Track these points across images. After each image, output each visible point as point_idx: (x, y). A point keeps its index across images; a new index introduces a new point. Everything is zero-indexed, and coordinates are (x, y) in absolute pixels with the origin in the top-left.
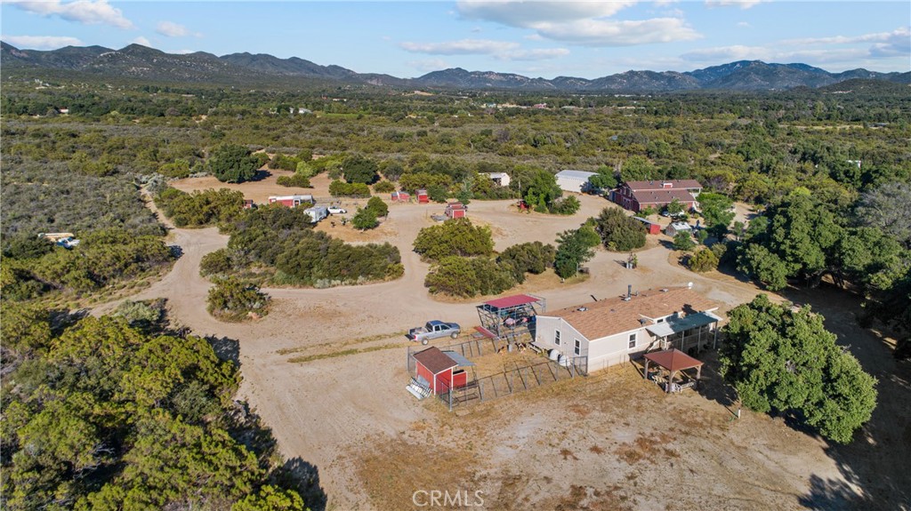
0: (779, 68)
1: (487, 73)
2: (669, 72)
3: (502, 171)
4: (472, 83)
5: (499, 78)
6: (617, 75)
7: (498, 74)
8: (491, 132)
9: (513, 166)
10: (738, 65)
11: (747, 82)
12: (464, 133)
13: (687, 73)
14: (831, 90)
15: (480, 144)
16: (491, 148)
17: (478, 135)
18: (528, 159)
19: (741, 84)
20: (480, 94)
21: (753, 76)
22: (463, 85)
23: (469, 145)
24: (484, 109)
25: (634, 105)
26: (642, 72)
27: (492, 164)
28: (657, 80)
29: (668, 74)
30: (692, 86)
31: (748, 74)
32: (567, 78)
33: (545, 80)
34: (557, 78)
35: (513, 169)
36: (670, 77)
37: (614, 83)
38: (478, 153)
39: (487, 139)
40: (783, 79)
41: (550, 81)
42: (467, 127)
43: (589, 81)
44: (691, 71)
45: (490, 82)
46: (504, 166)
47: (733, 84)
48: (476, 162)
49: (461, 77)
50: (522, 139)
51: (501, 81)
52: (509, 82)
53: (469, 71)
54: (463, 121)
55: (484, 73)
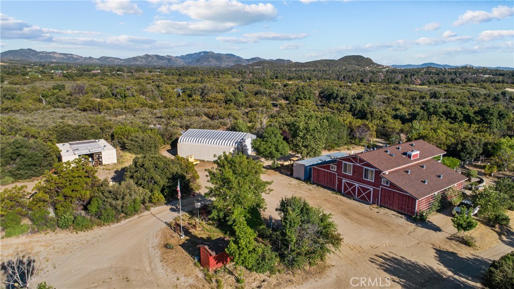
0: (223, 56)
1: (51, 53)
2: (168, 56)
3: (97, 137)
4: (41, 59)
5: (61, 56)
6: (139, 57)
7: (60, 54)
8: (63, 87)
9: (111, 127)
10: (202, 54)
11: (208, 62)
12: (34, 90)
13: (177, 57)
14: (253, 66)
15: (53, 99)
16: (68, 104)
17: (50, 89)
18: (120, 114)
19: (206, 63)
20: (48, 65)
21: (211, 59)
22: (34, 59)
23: (40, 101)
24: (52, 73)
25: (158, 72)
26: (153, 55)
27: (78, 127)
28: (162, 60)
29: (167, 57)
30: (181, 63)
31: (208, 58)
32: (108, 58)
33: (93, 58)
34: (101, 58)
35: (111, 131)
36: (169, 59)
37: (138, 61)
38: (53, 109)
39: (60, 93)
40: (225, 61)
41: (97, 59)
42: (37, 84)
43: (122, 60)
44: (179, 56)
45: (54, 59)
46: (97, 129)
47: (202, 63)
48: (51, 125)
49: (32, 55)
50: (96, 92)
51: (63, 58)
52: (69, 59)
53: (38, 51)
54: (33, 80)
55: (49, 53)
